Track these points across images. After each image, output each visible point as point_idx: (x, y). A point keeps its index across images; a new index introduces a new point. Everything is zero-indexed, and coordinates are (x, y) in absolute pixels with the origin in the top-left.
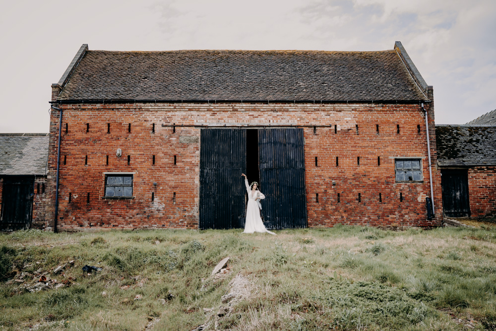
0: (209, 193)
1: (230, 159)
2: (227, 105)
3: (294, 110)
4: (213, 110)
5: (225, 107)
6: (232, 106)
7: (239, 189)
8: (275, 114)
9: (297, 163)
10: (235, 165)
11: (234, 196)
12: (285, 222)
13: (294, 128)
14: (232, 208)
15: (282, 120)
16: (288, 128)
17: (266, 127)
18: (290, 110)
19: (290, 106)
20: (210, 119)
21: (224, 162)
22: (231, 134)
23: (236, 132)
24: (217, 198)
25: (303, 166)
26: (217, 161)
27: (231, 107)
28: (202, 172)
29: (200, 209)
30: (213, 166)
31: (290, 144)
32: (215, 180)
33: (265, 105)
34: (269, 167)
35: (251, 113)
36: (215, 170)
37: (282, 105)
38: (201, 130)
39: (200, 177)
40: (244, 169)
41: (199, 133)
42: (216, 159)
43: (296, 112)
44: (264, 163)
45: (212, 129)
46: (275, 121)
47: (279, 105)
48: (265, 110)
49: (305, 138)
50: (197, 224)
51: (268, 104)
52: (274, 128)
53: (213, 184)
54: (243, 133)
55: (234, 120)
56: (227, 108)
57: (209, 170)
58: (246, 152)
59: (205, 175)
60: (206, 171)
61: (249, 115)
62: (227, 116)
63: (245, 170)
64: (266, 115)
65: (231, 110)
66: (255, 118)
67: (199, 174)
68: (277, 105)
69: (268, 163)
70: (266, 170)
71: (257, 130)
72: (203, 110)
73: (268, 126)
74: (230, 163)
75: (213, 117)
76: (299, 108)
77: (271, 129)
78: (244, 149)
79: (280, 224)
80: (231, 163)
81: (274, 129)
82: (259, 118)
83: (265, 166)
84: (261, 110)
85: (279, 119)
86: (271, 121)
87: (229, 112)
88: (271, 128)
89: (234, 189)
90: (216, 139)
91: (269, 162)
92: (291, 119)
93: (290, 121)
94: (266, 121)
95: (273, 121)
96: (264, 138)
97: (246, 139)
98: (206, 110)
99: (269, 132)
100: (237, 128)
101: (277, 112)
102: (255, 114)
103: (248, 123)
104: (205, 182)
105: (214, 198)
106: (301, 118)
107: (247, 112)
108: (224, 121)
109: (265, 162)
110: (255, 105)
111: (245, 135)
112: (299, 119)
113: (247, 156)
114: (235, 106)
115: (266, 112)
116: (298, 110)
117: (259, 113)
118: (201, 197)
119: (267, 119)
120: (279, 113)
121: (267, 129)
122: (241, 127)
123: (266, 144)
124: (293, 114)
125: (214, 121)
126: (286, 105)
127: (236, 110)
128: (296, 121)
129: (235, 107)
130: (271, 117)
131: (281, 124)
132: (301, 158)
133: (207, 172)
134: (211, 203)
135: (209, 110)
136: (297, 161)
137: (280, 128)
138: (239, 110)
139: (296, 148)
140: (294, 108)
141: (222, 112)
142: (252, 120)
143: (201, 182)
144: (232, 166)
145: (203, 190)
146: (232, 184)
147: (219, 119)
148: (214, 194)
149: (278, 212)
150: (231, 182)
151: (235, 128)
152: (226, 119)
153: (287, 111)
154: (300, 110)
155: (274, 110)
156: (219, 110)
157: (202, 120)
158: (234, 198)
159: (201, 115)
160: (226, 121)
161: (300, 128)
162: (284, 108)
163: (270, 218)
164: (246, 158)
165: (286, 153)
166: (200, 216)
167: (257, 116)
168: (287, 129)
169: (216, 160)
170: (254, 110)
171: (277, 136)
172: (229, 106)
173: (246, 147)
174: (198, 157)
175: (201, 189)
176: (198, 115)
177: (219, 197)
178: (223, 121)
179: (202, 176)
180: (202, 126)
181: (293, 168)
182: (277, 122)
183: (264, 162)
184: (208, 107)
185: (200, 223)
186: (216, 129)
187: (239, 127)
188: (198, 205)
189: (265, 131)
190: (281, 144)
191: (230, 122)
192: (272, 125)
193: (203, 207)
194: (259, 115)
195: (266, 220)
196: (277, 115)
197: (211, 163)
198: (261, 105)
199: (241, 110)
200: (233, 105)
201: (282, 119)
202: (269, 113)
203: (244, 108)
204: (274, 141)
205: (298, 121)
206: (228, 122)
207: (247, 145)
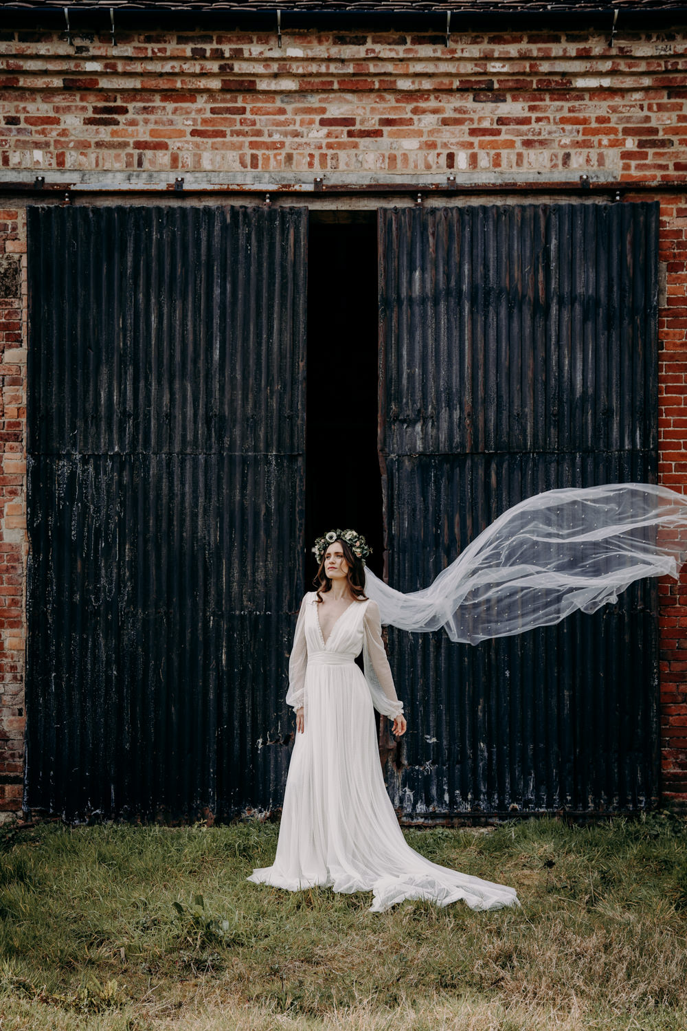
0: (85, 601)
1: (209, 393)
2: (188, 49)
3: (606, 82)
4: (104, 83)
5: (176, 66)
6: (217, 55)
7: (260, 576)
8: (485, 112)
9: (608, 425)
10: (237, 432)
11: (231, 618)
12: (526, 773)
13: (600, 201)
14: (219, 688)
15: (531, 155)
16: (564, 201)
17: (428, 192)
18: (580, 83)
19: (584, 56)
20: (83, 146)
21: (170, 416)
22: (216, 240)
23: (243, 231)
24: (130, 633)
25: (645, 442)
26: (130, 406)
27: (214, 67)
28: (39, 476)
29: (30, 697)
30: (103, 440)
31: (573, 300)
32: (121, 524)
33: (426, 50)
34: (443, 447)
35: (336, 110)
36: (121, 463)
37: (534, 49)
38: (32, 212)
39: (31, 502)
40: (292, 459)
41: (22, 233)
42: (122, 394)
43: (617, 101)
44: (412, 423)
45: (96, 211)
46: (484, 161)
47: (513, 50)
48: (427, 84)
49: (664, 265)
50: (15, 781)
51: (442, 40)
52: (476, 202)
53: (109, 547)
54: (284, 232)
55: (232, 156)
56: (188, 67)
57: (85, 461)
58: (302, 351)
59: (60, 491)
60: (63, 468)
61: (323, 123)
62: (188, 126)
63: (300, 462)
64: (428, 121)
65: (215, 84)
66: (364, 142)
67: (23, 486)
68: (498, 49)
69: (436, 418)
70: (424, 463)
71: (373, 214)
72: (40, 82)
73: (439, 192)
74: (208, 421)
75: (104, 133)
76: (642, 67)
77: (460, 211)
78: (294, 334)
79: (495, 784)
80: (217, 424)
81: (472, 211)
82: (385, 141)
83: (417, 437)
84: (404, 84)
85: (510, 144)
86: (462, 160)
87: (202, 102)
88: (459, 202)
89: (230, 576)
90: (122, 275)
91: (444, 414)
92: (585, 144)
93: (577, 161)
94: (432, 158)
95: (474, 159)
96: (412, 270)
97: (302, 273)
98: (57, 82)
99: (442, 228)
100: (250, 204)
101: (499, 98)
102: (363, 110)
103: (318, 172)
104: (62, 532)
105: (115, 630)
106: (648, 138)
107: (314, 101)
108: (175, 160)
109: (421, 416)
110: (359, 51)
111: (296, 244)
112: (631, 144)
113: (310, 378)
114: (237, 54)
115: (432, 103)
116: (628, 82)
117: (389, 106)
118: (36, 623)
119: (432, 146)
120: (513, 108)
121: (433, 211)
122: (275, 195)
123: (423, 301)
124: (594, 109)
125: (111, 159)
126: (556, 49)
127: (246, 87)
128: (613, 155)
129: (239, 67)
130: (463, 132)
131: (523, 175)
132: (633, 391)
133: (73, 474)
134: (96, 659)
135: (77, 85)
136: (609, 412)
137: (511, 201)
138: (262, 85)
139: (609, 327)
140: (607, 66)
141: (157, 102)
142: (342, 155)
143: (35, 532)
144: (220, 438)
145: (47, 583)
146: (219, 548)
147: (138, 145)
148: (111, 606)
149: (487, 710)
150: (214, 538)
151: (237, 203)
152: (185, 147)
153: (561, 88)
154: (647, 82)
155: (480, 88)
156: (136, 83)
157: (38, 155)
158: (231, 630)
159: (31, 121)
160: (187, 158)
161: (638, 199)
162: (545, 67)
163: (438, 745)
164: (301, 388)
165: (547, 360)
166: (31, 734)
167: (372, 124)
168: (558, 208)
169: (123, 401)
170: (356, 84)
171: (492, 255)
172: (199, 55)
173: (302, 318)
174: (15, 382)
175: (37, 575)
176: (12, 121)
177: (145, 622)
178: (163, 158)
179: (40, 500)
180: (37, 190)
181: (586, 452)
182: (497, 162)
183: (409, 412)
184: (71, 66)
185: (32, 774)
186: (120, 209)
187: (260, 195)
188: (21, 672)
189: (419, 219)
190: (516, 302)
191: (206, 165)
192: (462, 180)
193: (47, 684)
194: (389, 122)
195: (414, 760)
196: (501, 121)
197: (96, 419)
198: (400, 51)
199: (273, 85)
200: (227, 49)
201: (528, 144)
202: (450, 105)
203: (298, 69)
204: (473, 287)
205: (626, 155)
206: (197, 168)
207: (310, 311)
